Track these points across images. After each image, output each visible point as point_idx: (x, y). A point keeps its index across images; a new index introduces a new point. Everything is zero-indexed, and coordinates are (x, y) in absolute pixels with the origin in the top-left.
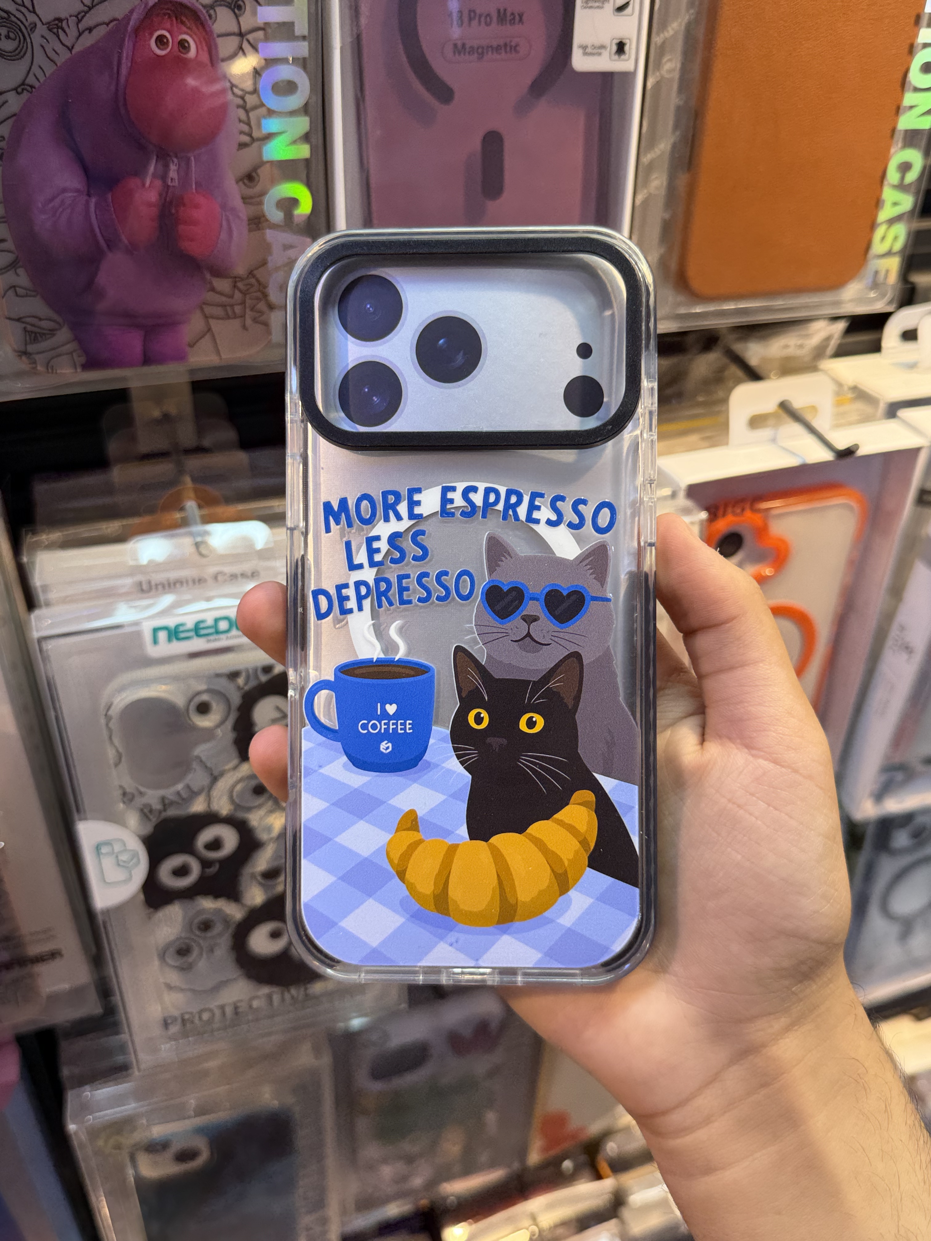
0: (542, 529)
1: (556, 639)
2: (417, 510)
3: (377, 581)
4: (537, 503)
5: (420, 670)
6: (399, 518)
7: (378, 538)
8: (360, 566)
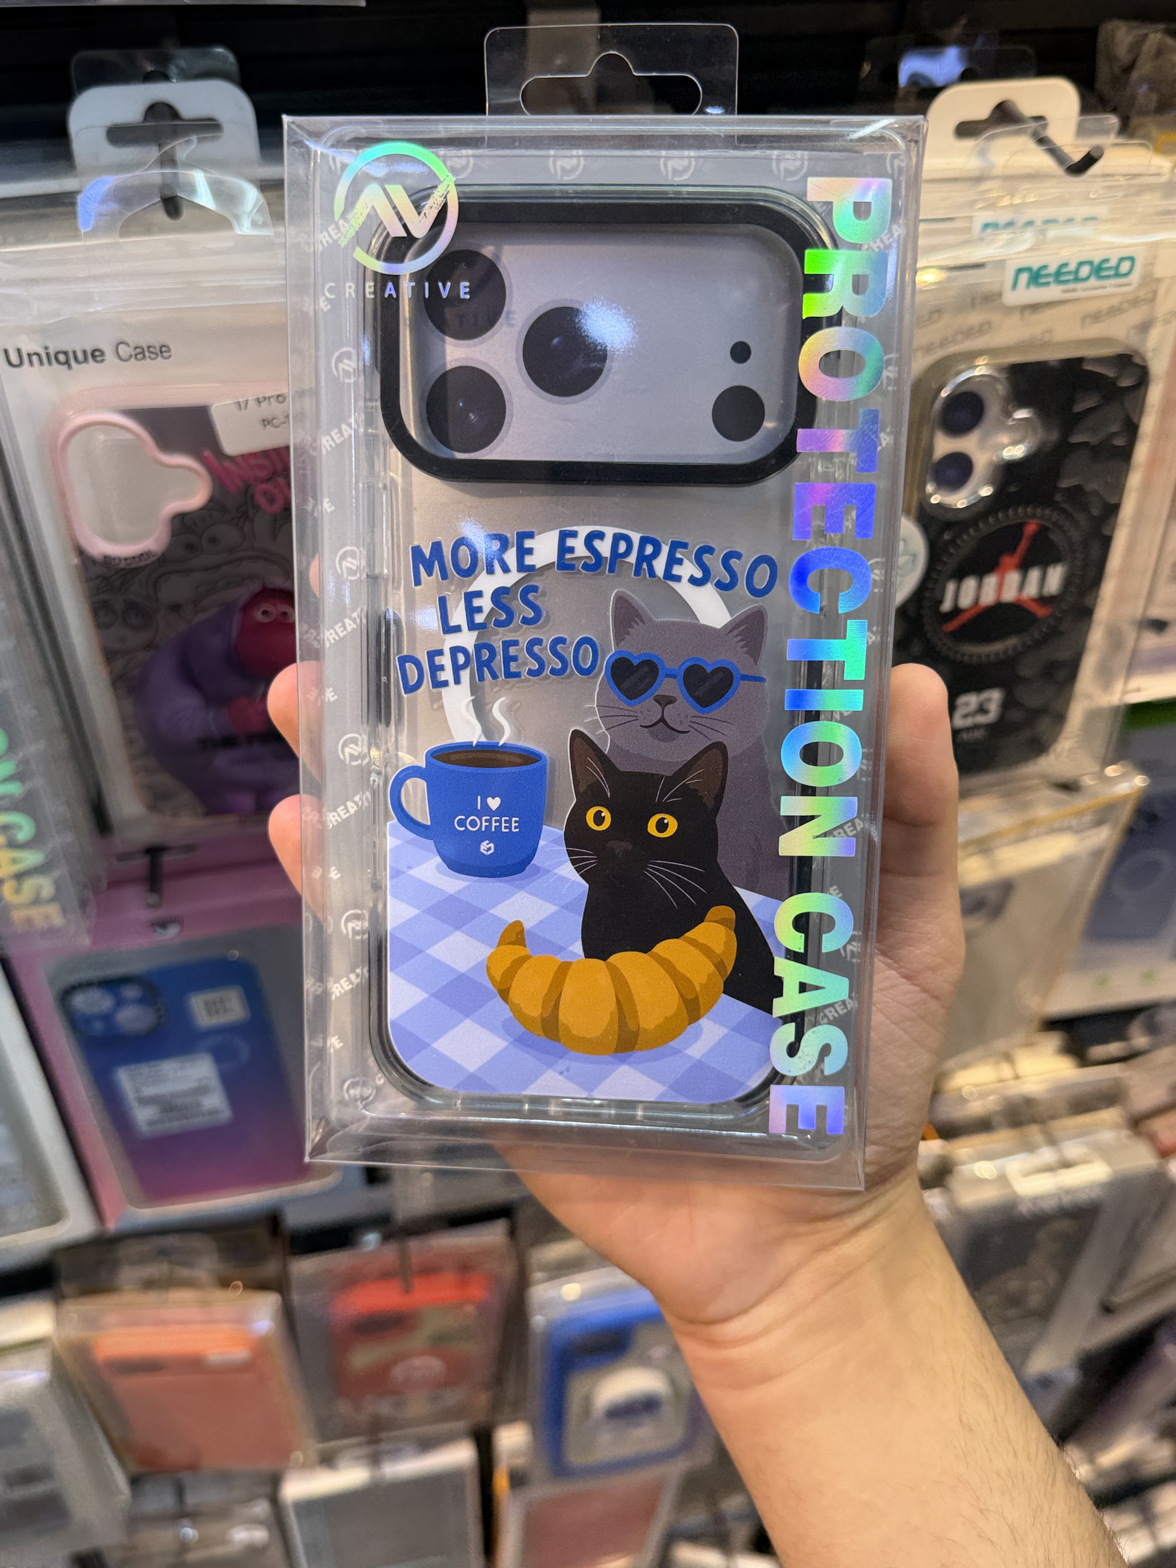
0: (684, 589)
1: (695, 726)
2: (529, 560)
3: (478, 647)
4: (678, 556)
5: (529, 757)
6: (506, 569)
7: (479, 594)
8: (457, 629)
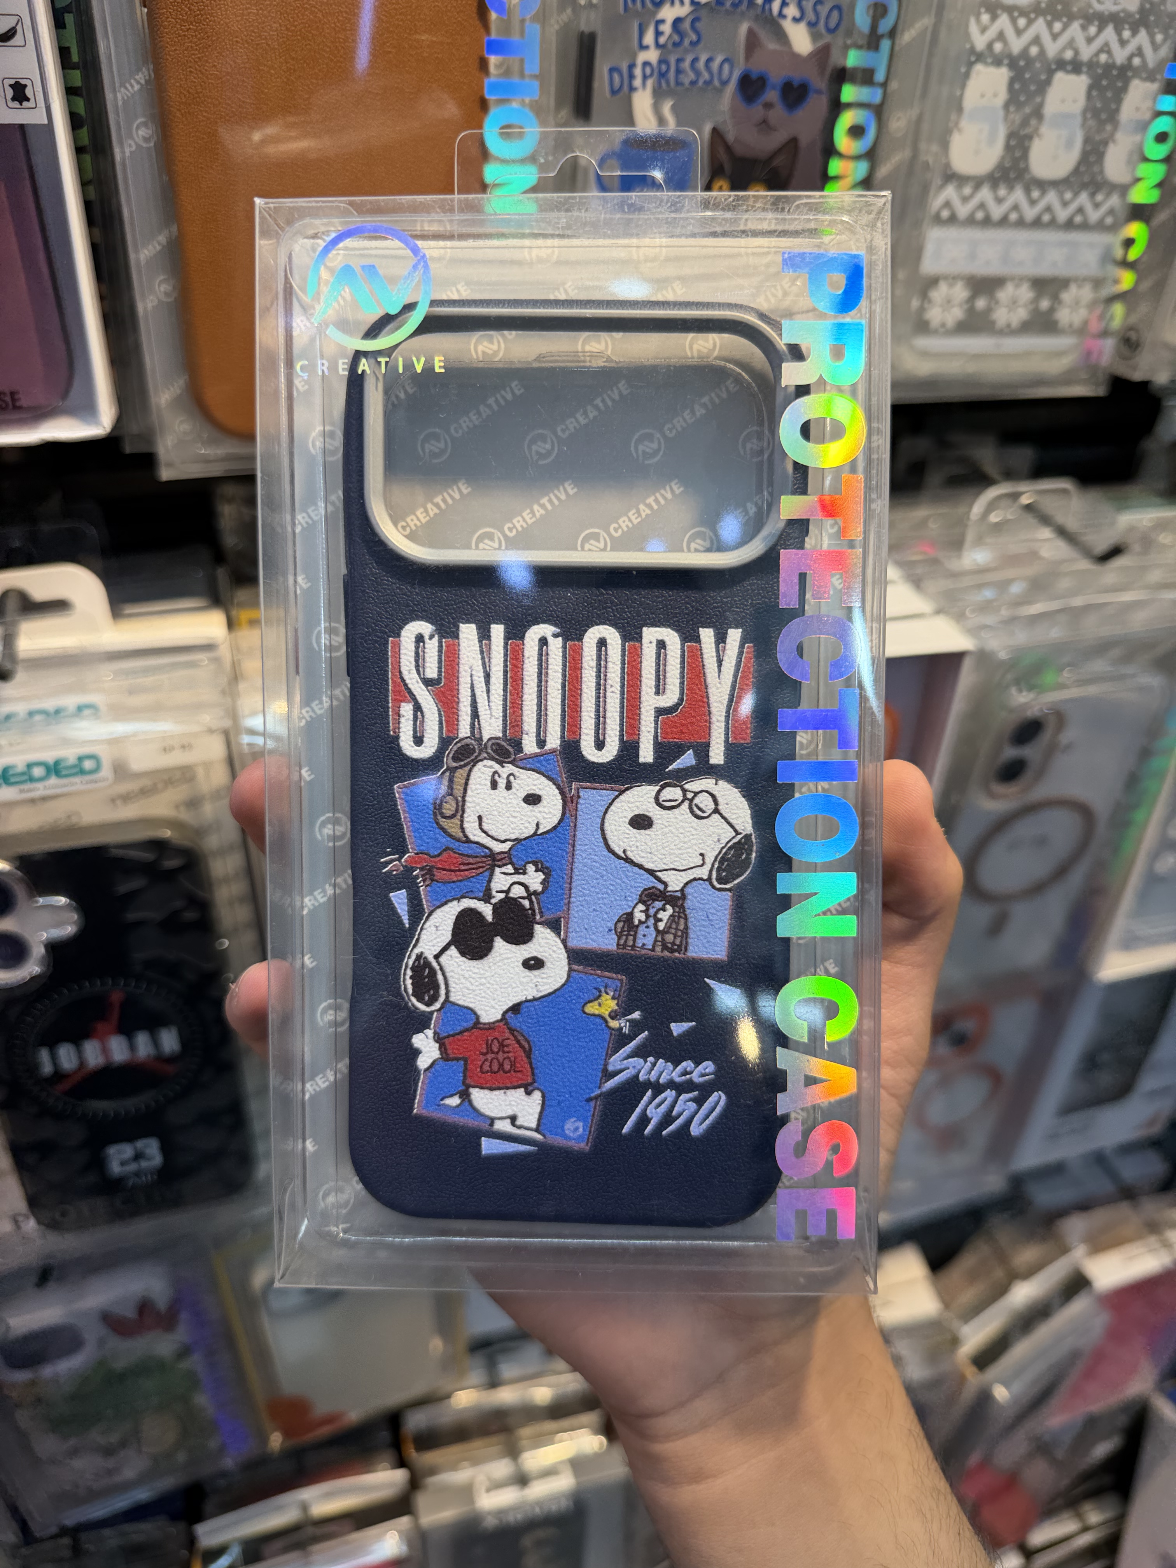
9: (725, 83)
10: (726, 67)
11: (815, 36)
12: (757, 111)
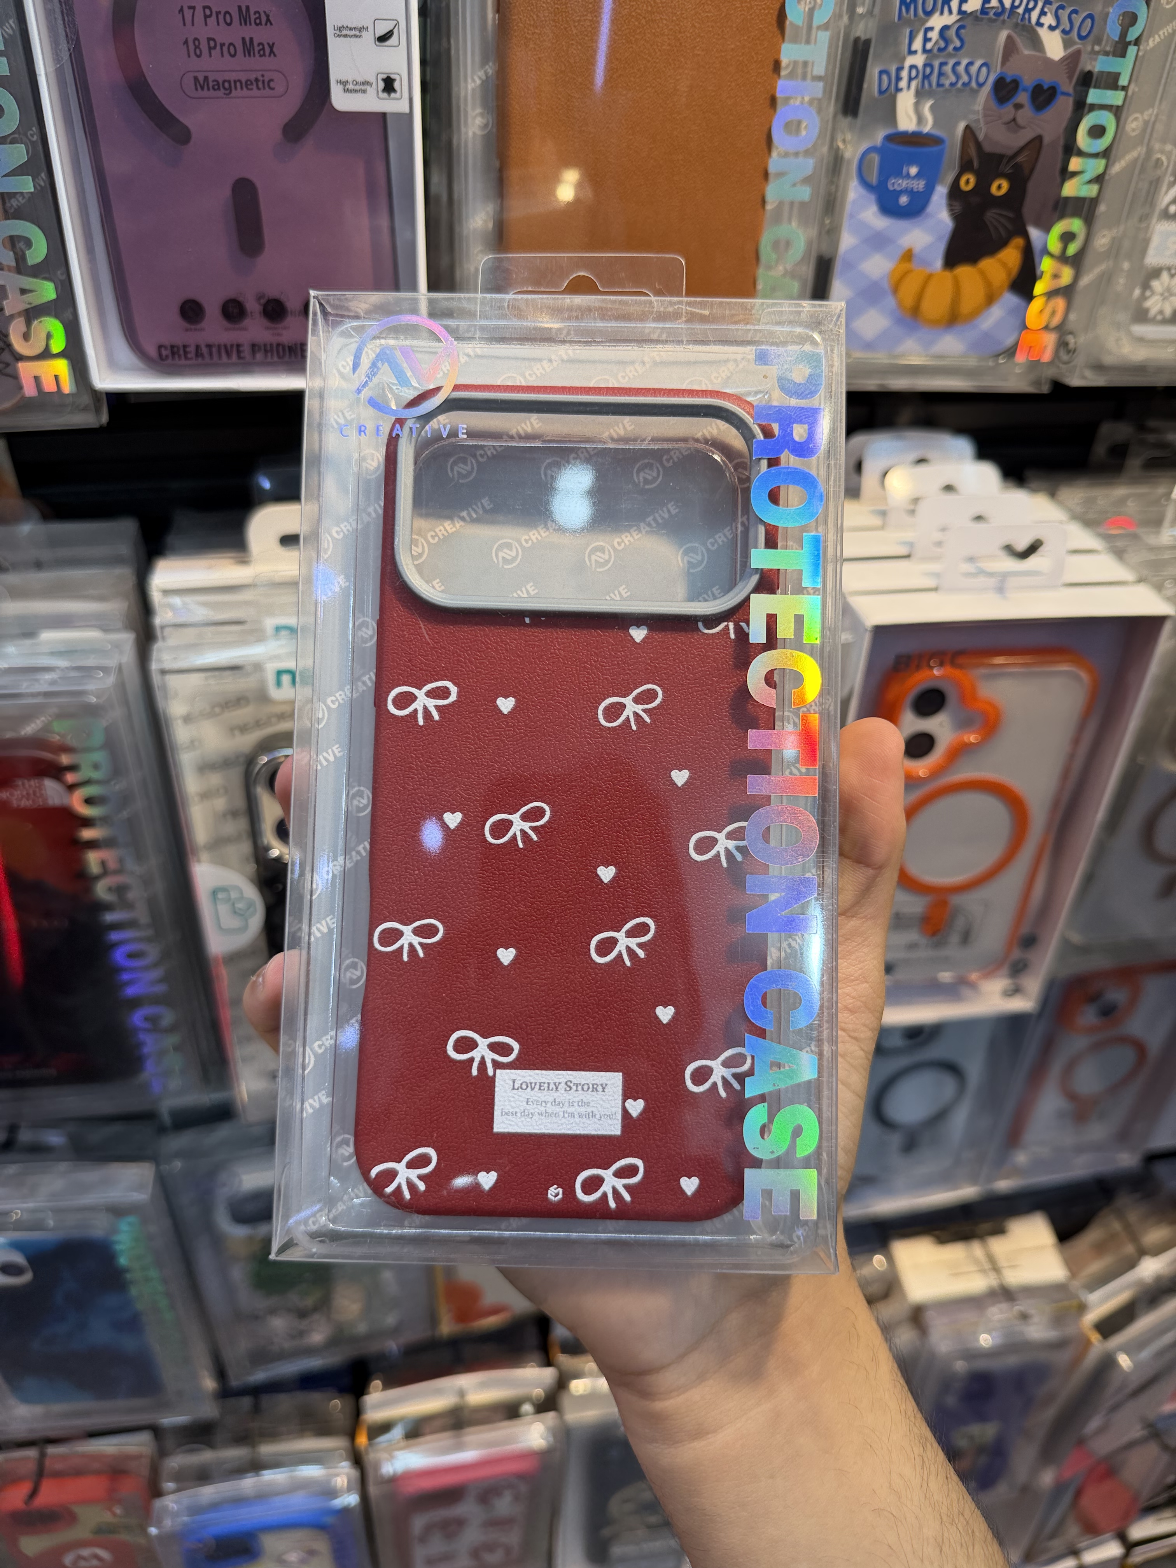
0: (1043, 33)
2: (965, 7)
3: (925, 65)
4: (1046, 10)
6: (950, 12)
7: (932, 29)
8: (915, 52)
9: (980, 85)
10: (984, 69)
11: (1067, 44)
12: (1008, 110)
